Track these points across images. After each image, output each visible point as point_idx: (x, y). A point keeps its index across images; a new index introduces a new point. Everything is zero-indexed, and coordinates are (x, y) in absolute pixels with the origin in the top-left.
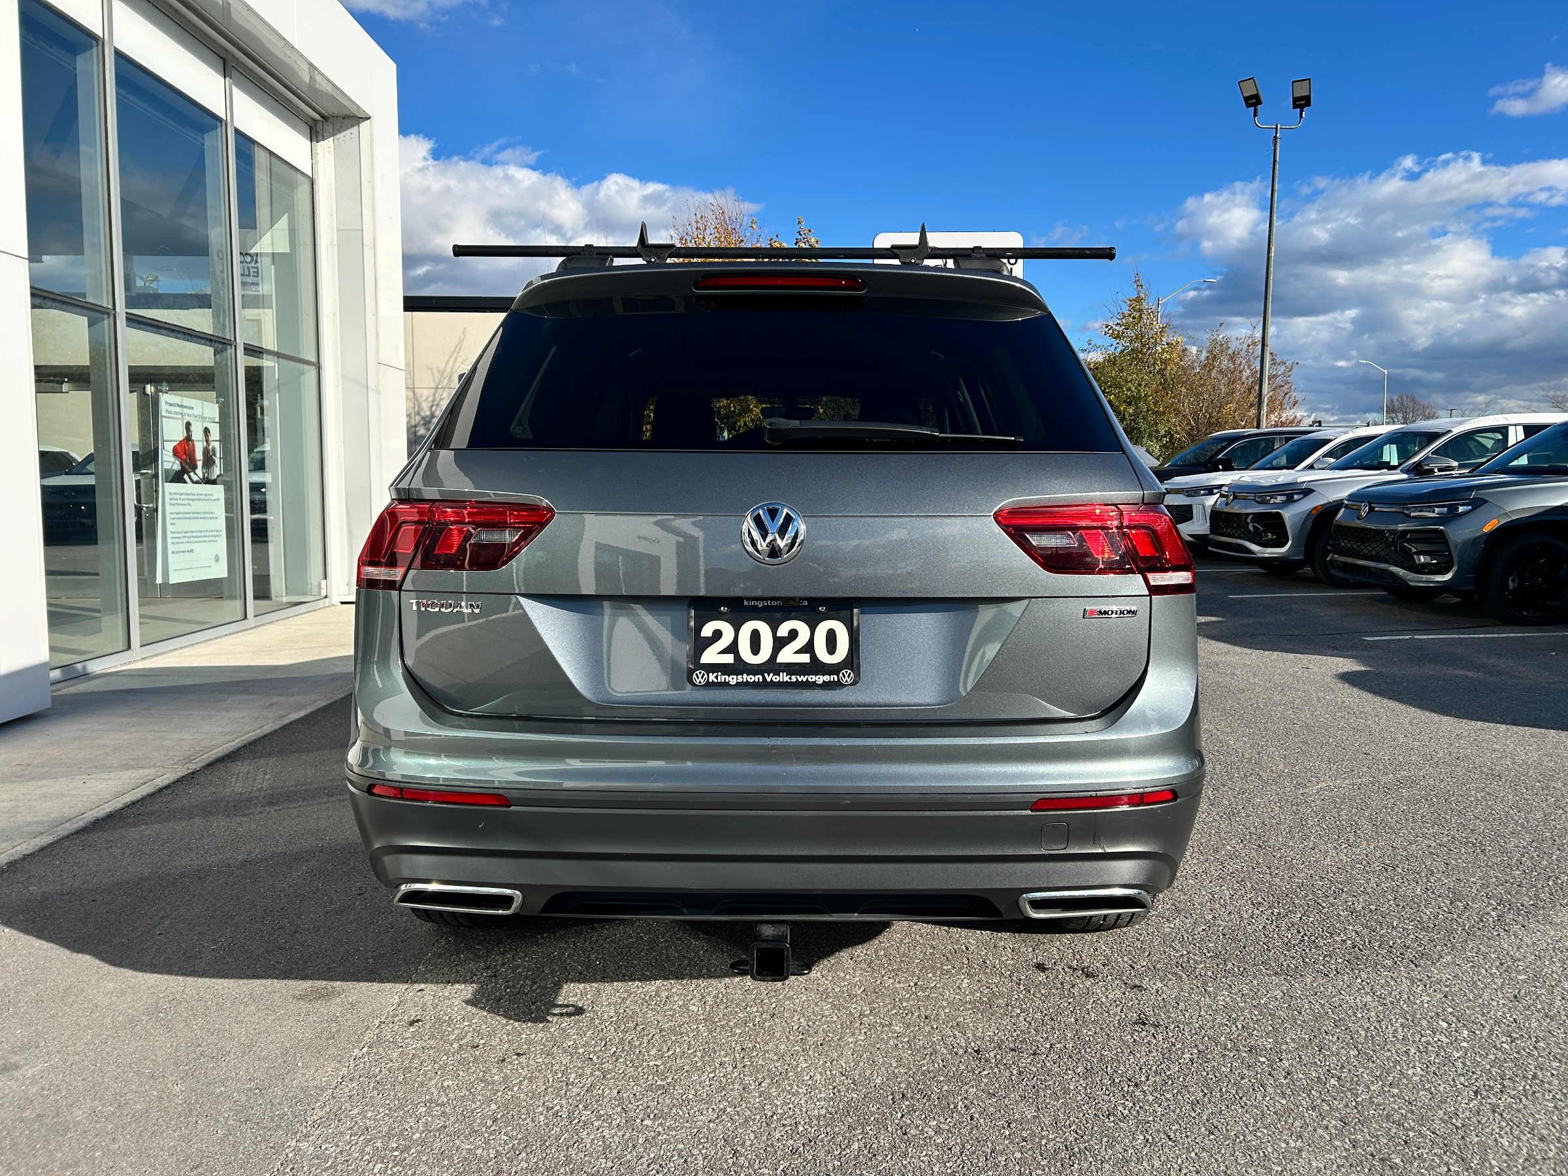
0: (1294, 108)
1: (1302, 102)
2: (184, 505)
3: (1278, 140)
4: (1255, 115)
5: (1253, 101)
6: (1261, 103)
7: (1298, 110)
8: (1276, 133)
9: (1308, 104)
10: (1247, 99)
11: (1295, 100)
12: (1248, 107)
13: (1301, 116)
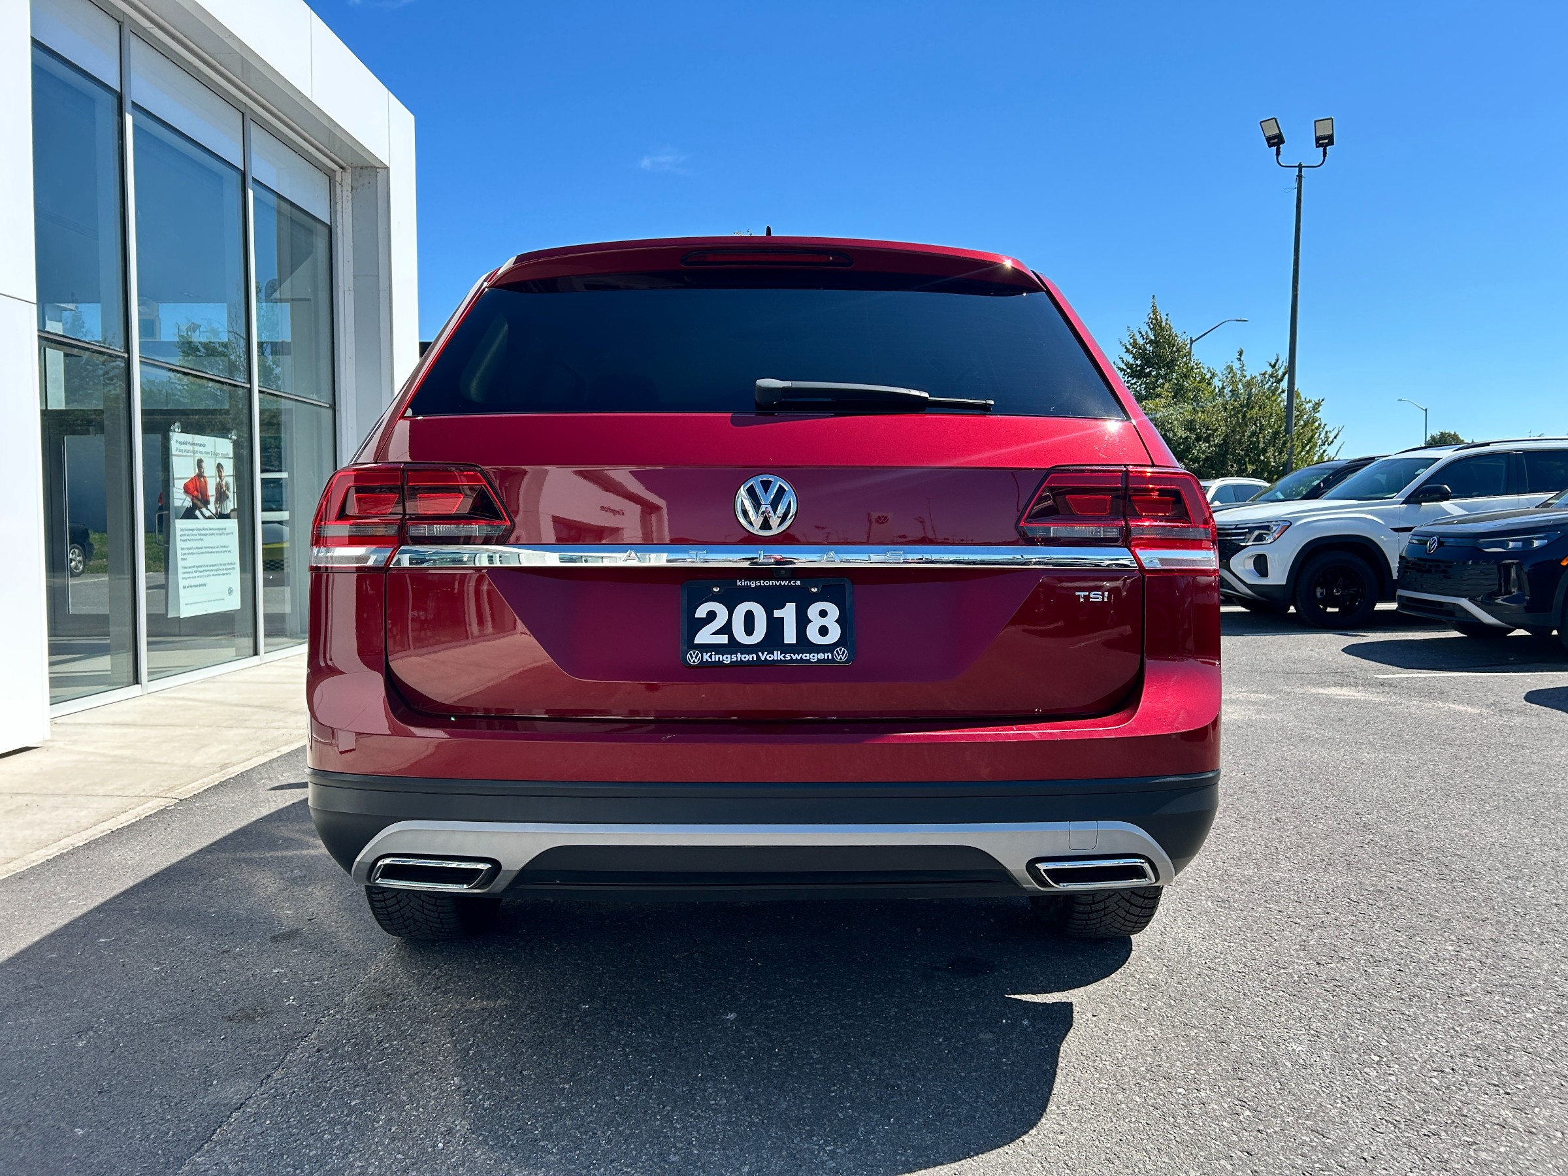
0: (1317, 147)
1: (1325, 142)
2: (197, 540)
3: (1303, 178)
4: (1278, 153)
5: (1276, 141)
6: (1283, 142)
7: (1322, 149)
8: (1300, 171)
9: (1333, 144)
10: (1268, 139)
11: (1318, 139)
12: (1270, 145)
13: (1325, 155)
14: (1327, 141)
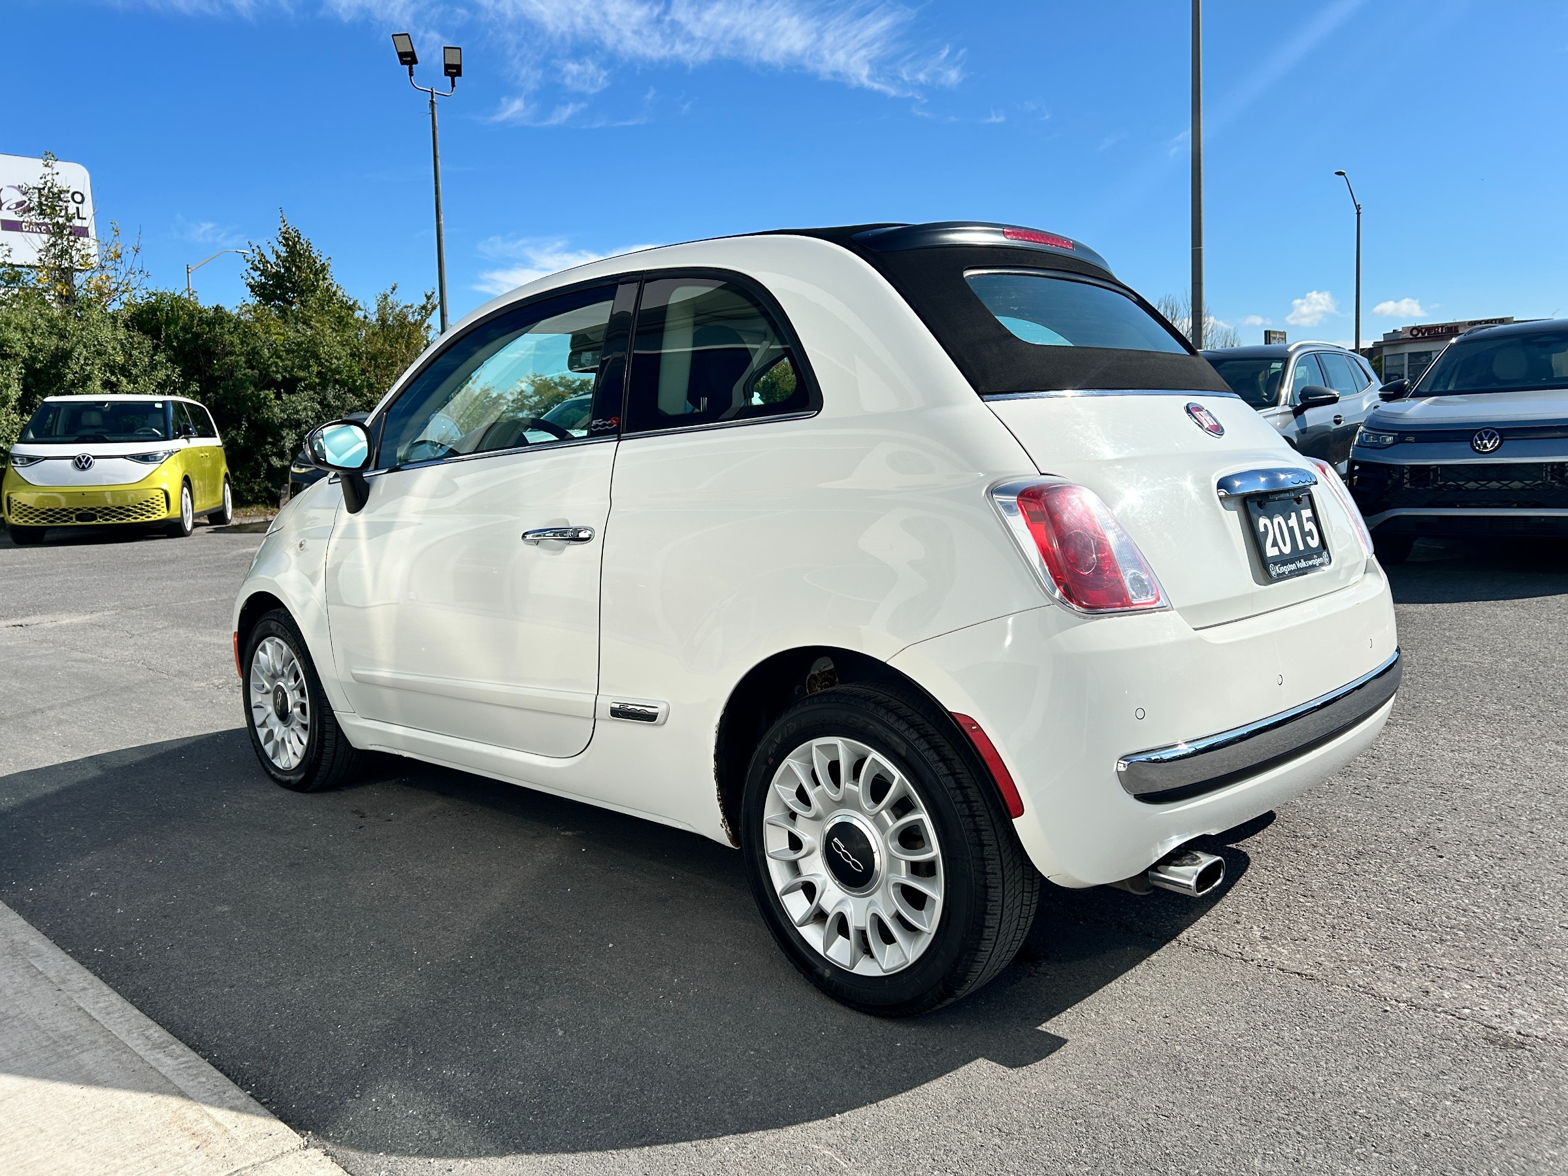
0: (446, 75)
1: (453, 71)
3: (436, 106)
4: (411, 74)
5: (408, 59)
6: (416, 62)
7: (449, 78)
8: (432, 97)
9: (459, 74)
10: (402, 55)
11: (447, 67)
12: (403, 63)
13: (453, 85)
14: (455, 71)
